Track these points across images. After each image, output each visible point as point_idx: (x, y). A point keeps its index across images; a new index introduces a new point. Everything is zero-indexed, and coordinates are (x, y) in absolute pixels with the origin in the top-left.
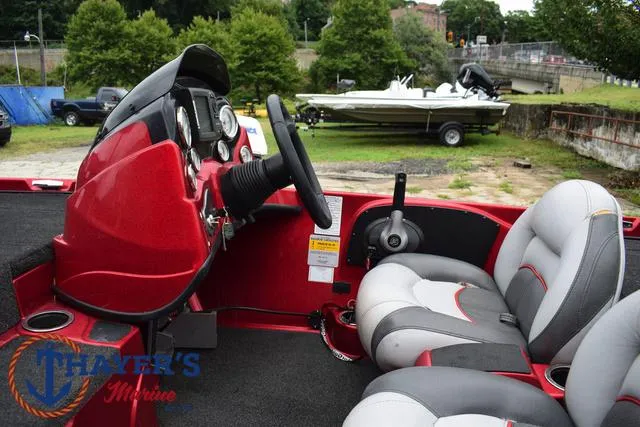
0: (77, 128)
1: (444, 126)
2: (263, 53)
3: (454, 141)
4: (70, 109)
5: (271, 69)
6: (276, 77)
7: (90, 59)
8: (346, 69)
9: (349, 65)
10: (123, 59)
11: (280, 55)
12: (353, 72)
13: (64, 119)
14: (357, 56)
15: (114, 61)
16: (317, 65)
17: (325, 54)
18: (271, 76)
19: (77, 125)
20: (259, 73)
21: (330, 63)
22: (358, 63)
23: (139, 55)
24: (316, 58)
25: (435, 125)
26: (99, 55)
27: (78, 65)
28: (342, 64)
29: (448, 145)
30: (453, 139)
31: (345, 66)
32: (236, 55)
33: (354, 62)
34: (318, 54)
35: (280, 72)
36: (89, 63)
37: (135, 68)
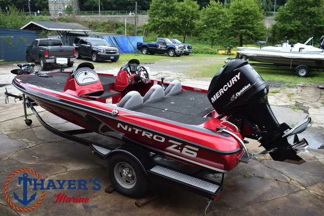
0: (146, 55)
1: (298, 67)
2: (245, 20)
3: (303, 74)
4: (145, 46)
5: (249, 28)
6: (251, 33)
7: (159, 22)
8: (291, 30)
9: (293, 27)
10: (174, 22)
11: (255, 21)
12: (295, 31)
13: (142, 51)
14: (298, 23)
15: (169, 22)
16: (275, 27)
17: (280, 21)
18: (248, 32)
19: (147, 54)
20: (242, 30)
21: (282, 26)
22: (299, 27)
23: (182, 20)
24: (274, 23)
25: (294, 66)
26: (163, 20)
27: (153, 24)
28: (289, 27)
29: (300, 76)
30: (303, 73)
31: (291, 28)
32: (230, 21)
33: (296, 26)
34: (276, 20)
35: (254, 30)
36: (158, 23)
37: (179, 26)
